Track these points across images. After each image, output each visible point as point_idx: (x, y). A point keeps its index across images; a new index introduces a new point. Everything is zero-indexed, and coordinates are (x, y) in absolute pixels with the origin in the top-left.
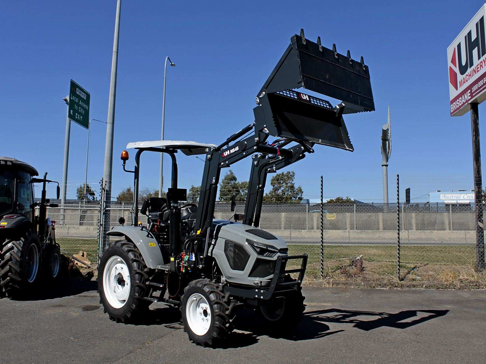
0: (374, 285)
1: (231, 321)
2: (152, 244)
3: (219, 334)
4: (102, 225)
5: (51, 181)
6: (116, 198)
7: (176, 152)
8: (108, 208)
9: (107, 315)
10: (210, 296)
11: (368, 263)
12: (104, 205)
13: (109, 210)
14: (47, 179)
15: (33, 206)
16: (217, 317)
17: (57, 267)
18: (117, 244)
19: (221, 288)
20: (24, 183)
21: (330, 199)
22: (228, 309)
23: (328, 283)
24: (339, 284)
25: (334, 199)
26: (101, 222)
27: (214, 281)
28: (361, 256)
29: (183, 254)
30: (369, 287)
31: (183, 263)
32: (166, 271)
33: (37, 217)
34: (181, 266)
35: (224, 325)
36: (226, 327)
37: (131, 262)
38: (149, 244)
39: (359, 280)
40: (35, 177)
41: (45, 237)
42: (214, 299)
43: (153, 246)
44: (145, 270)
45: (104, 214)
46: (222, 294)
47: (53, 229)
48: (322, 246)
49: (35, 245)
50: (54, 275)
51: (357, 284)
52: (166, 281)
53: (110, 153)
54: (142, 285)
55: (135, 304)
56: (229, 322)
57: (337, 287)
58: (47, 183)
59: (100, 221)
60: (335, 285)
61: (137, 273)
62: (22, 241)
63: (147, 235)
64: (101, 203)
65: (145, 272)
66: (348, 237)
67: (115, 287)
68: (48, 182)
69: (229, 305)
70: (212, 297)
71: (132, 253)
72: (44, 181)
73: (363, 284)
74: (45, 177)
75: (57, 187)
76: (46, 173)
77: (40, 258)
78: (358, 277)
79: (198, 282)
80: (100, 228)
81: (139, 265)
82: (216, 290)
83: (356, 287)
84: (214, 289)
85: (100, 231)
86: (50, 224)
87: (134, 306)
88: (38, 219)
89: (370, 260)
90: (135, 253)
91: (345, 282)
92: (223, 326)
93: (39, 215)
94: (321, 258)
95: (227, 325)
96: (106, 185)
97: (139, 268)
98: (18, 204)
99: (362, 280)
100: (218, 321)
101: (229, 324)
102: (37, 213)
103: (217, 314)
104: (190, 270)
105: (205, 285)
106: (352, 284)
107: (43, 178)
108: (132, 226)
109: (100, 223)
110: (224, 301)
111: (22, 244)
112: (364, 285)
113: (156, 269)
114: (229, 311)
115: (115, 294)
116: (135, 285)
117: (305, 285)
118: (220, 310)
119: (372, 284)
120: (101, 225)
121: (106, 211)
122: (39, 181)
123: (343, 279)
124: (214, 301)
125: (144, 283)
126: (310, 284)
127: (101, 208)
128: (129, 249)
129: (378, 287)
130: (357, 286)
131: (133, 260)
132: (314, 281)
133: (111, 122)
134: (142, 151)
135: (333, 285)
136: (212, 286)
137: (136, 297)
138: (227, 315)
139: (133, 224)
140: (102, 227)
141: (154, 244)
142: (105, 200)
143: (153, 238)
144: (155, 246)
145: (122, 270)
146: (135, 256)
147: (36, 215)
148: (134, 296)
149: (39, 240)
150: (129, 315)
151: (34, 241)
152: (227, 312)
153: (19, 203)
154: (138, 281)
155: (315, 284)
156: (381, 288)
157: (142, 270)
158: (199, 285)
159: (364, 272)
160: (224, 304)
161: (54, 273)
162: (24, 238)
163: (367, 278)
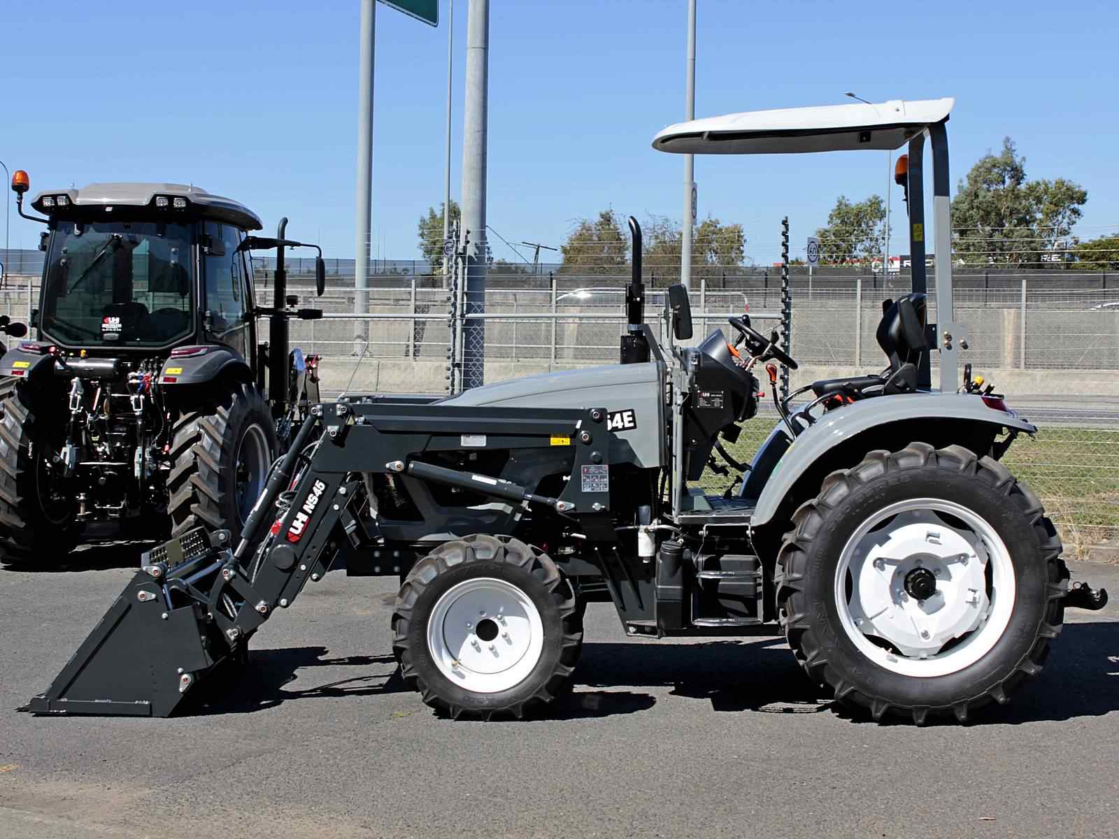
4: (458, 365)
5: (298, 244)
6: (560, 250)
8: (476, 312)
12: (463, 305)
13: (480, 322)
14: (286, 239)
15: (252, 314)
20: (222, 254)
26: (458, 358)
33: (262, 348)
40: (252, 233)
41: (287, 405)
45: (463, 330)
47: (315, 380)
49: (259, 429)
53: (479, 141)
58: (287, 248)
59: (453, 354)
62: (222, 417)
64: (456, 299)
68: (290, 247)
72: (280, 243)
74: (282, 232)
75: (314, 259)
76: (285, 221)
80: (453, 375)
85: (453, 385)
86: (300, 366)
88: (267, 353)
93: (269, 342)
96: (467, 242)
98: (208, 315)
102: (264, 337)
107: (275, 236)
109: (454, 360)
111: (224, 424)
120: (454, 365)
121: (470, 322)
122: (265, 244)
126: (1082, 553)
127: (454, 315)
132: (1099, 545)
133: (478, 42)
140: (460, 371)
142: (466, 290)
147: (261, 342)
149: (270, 415)
151: (255, 416)
153: (211, 313)
162: (225, 407)
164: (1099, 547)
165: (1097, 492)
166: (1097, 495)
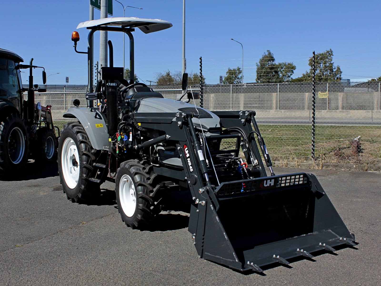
0: (366, 168)
1: (156, 203)
2: (99, 125)
3: (143, 216)
5: (37, 67)
7: (133, 30)
9: (65, 195)
10: (134, 178)
11: (370, 145)
14: (33, 65)
15: (21, 91)
16: (140, 199)
17: (53, 149)
18: (69, 126)
19: (147, 170)
21: (371, 79)
22: (152, 191)
23: (317, 165)
24: (329, 166)
25: (375, 78)
27: (142, 162)
28: (359, 137)
29: (118, 134)
30: (360, 170)
31: (118, 144)
32: (109, 152)
34: (116, 147)
35: (148, 206)
36: (151, 209)
37: (79, 144)
38: (96, 125)
39: (352, 162)
40: (21, 63)
41: (34, 121)
42: (138, 180)
43: (100, 126)
44: (93, 151)
46: (148, 176)
47: (50, 113)
48: (314, 126)
49: (19, 129)
50: (49, 156)
51: (348, 166)
52: (108, 161)
54: (88, 166)
55: (84, 185)
56: (153, 205)
57: (327, 169)
58: (33, 68)
60: (325, 167)
61: (84, 154)
62: (2, 125)
63: (95, 116)
65: (92, 154)
66: (371, 117)
67: (71, 167)
68: (34, 68)
69: (154, 187)
70: (137, 178)
71: (81, 135)
72: (31, 67)
73: (354, 166)
74: (31, 63)
75: (42, 72)
76: (32, 59)
77: (26, 141)
78: (352, 159)
79: (126, 163)
81: (86, 147)
82: (142, 172)
83: (347, 170)
84: (140, 170)
86: (39, 108)
87: (83, 187)
89: (372, 142)
90: (83, 134)
91: (337, 164)
92: (146, 209)
93: (28, 100)
94: (313, 139)
95: (152, 208)
97: (86, 149)
99: (355, 163)
100: (142, 203)
101: (153, 207)
103: (140, 196)
104: (125, 151)
105: (131, 166)
106: (343, 166)
107: (29, 64)
108: (88, 107)
110: (148, 183)
111: (3, 127)
112: (356, 168)
113: (101, 150)
114: (153, 193)
115: (71, 175)
116: (83, 167)
117: (293, 166)
118: (144, 192)
119: (365, 167)
122: (25, 67)
123: (334, 160)
124: (138, 182)
125: (91, 164)
128: (79, 130)
129: (371, 170)
130: (348, 168)
131: (80, 141)
132: (303, 162)
134: (94, 31)
135: (322, 167)
136: (138, 168)
137: (83, 178)
138: (151, 197)
139: (89, 105)
141: (101, 125)
143: (102, 119)
144: (102, 126)
145: (74, 151)
146: (83, 138)
148: (82, 177)
150: (80, 195)
151: (17, 125)
152: (151, 195)
154: (85, 162)
155: (304, 165)
156: (374, 171)
157: (89, 151)
158: (127, 166)
159: (360, 154)
160: (148, 186)
161: (50, 155)
162: (4, 122)
163: (360, 161)
164: (304, 163)
165: (302, 145)
166: (302, 146)
